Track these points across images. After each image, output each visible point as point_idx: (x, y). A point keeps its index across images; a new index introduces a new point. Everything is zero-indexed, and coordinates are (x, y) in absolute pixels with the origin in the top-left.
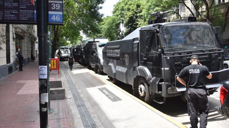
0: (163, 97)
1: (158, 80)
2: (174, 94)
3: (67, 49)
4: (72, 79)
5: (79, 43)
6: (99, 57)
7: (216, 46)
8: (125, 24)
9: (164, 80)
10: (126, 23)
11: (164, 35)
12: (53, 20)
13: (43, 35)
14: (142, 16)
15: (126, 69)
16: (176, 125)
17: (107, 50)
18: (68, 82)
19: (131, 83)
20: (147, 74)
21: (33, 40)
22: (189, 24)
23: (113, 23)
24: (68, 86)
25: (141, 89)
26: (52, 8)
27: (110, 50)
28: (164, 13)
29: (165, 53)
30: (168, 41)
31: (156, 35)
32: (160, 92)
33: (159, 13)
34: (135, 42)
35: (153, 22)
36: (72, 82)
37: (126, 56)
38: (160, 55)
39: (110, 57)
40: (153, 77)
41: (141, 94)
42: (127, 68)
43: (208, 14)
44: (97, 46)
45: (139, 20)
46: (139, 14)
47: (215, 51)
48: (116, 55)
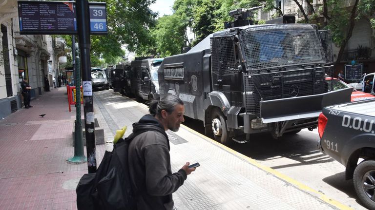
0: (246, 134)
1: (238, 109)
2: (260, 129)
3: (101, 71)
4: (113, 117)
5: (119, 60)
6: (153, 81)
7: (323, 59)
8: (195, 27)
9: (246, 109)
10: (196, 25)
11: (246, 44)
12: (96, 28)
13: (85, 46)
14: (221, 14)
15: (194, 97)
16: (261, 169)
17: (165, 71)
18: (107, 122)
19: (202, 118)
20: (223, 102)
21: (44, 58)
22: (282, 27)
23: (174, 26)
24: (108, 127)
25: (215, 124)
26: (94, 15)
27: (169, 70)
28: (248, 10)
29: (247, 70)
30: (251, 52)
31: (234, 45)
32: (241, 127)
33: (240, 11)
34: (205, 56)
35: (232, 25)
36: (113, 121)
37: (194, 77)
38: (240, 73)
39: (169, 81)
40: (231, 106)
41: (216, 132)
42: (196, 95)
43: (325, 8)
44: (150, 65)
45: (217, 20)
46: (216, 11)
47: (320, 66)
48: (178, 77)
